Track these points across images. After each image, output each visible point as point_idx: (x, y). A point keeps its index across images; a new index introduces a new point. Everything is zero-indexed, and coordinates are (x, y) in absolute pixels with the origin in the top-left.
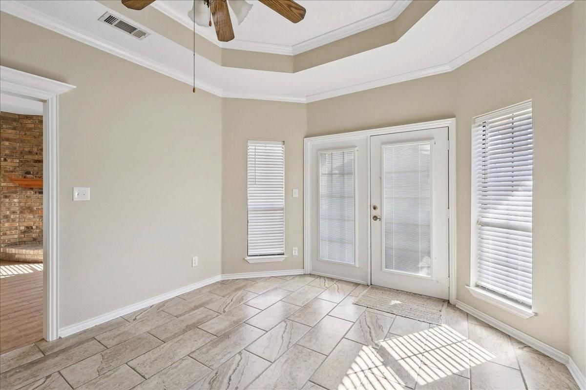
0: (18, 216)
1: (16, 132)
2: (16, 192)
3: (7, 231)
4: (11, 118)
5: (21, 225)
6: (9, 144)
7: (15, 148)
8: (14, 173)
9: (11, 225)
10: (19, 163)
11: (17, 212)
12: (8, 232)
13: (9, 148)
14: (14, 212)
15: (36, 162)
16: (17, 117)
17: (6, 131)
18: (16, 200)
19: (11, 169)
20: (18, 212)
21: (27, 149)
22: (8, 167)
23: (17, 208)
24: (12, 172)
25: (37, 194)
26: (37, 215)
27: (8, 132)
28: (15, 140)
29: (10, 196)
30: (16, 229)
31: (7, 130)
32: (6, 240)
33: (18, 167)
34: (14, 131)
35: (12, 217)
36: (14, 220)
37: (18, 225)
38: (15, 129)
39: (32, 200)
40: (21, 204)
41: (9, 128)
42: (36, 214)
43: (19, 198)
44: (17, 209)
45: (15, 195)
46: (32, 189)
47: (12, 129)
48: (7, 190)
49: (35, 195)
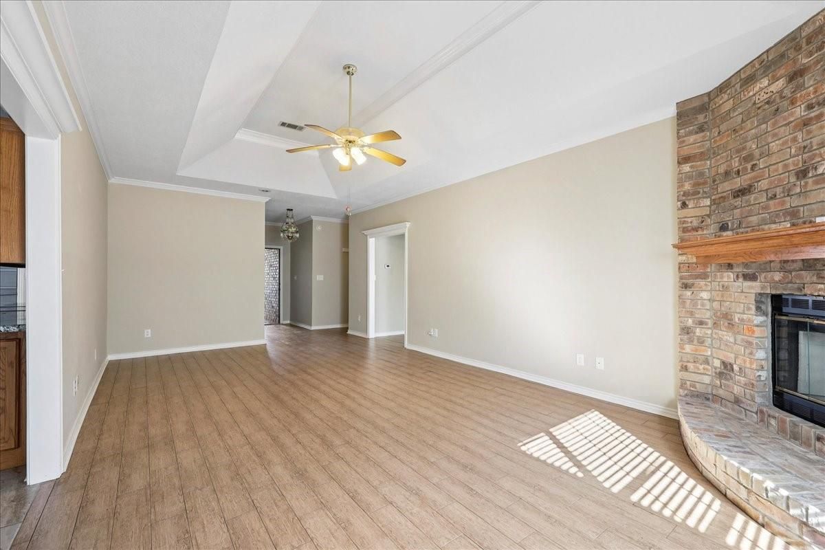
0: (709, 332)
1: (704, 137)
2: (704, 276)
3: (688, 362)
4: (694, 108)
5: (715, 355)
6: (691, 167)
7: (701, 174)
8: (700, 232)
9: (696, 350)
10: (710, 206)
11: (706, 324)
12: (691, 366)
13: (690, 178)
14: (701, 323)
15: (738, 196)
16: (706, 99)
17: (684, 141)
18: (705, 295)
19: (695, 224)
20: (710, 325)
21: (722, 170)
22: (689, 220)
23: (708, 314)
24: (696, 229)
25: (741, 280)
26: (739, 337)
27: (687, 143)
28: (702, 156)
29: (693, 284)
30: (707, 362)
31: (685, 138)
32: (688, 383)
33: (709, 216)
34: (699, 136)
35: (698, 332)
36: (701, 342)
37: (709, 353)
38: (701, 129)
39: (731, 297)
40: (716, 305)
41: (690, 133)
42: (738, 333)
43: (711, 291)
44: (706, 315)
45: (702, 283)
46: (730, 266)
47: (697, 133)
48: (688, 271)
49: (736, 284)
